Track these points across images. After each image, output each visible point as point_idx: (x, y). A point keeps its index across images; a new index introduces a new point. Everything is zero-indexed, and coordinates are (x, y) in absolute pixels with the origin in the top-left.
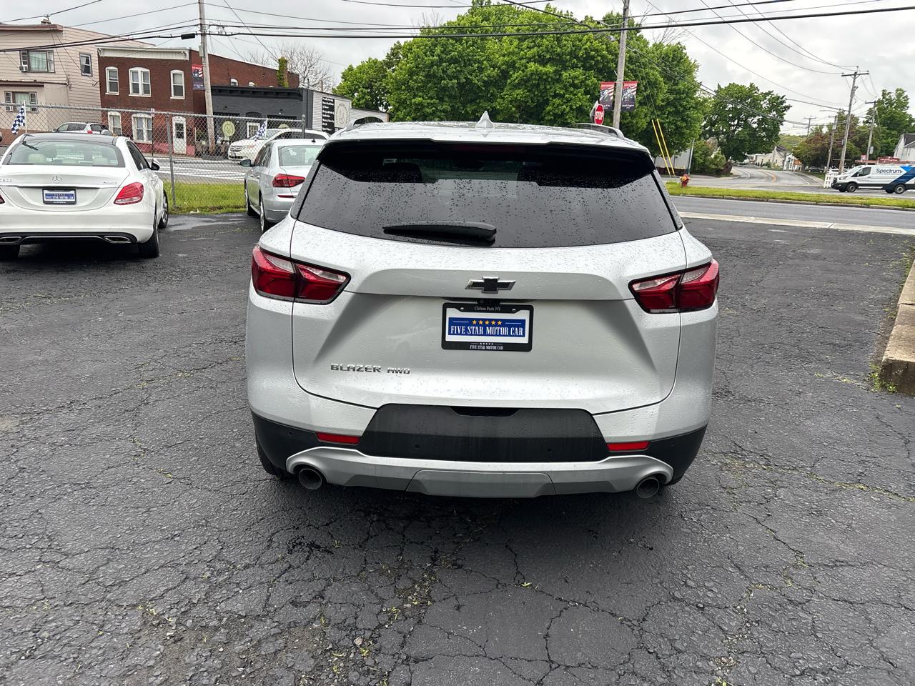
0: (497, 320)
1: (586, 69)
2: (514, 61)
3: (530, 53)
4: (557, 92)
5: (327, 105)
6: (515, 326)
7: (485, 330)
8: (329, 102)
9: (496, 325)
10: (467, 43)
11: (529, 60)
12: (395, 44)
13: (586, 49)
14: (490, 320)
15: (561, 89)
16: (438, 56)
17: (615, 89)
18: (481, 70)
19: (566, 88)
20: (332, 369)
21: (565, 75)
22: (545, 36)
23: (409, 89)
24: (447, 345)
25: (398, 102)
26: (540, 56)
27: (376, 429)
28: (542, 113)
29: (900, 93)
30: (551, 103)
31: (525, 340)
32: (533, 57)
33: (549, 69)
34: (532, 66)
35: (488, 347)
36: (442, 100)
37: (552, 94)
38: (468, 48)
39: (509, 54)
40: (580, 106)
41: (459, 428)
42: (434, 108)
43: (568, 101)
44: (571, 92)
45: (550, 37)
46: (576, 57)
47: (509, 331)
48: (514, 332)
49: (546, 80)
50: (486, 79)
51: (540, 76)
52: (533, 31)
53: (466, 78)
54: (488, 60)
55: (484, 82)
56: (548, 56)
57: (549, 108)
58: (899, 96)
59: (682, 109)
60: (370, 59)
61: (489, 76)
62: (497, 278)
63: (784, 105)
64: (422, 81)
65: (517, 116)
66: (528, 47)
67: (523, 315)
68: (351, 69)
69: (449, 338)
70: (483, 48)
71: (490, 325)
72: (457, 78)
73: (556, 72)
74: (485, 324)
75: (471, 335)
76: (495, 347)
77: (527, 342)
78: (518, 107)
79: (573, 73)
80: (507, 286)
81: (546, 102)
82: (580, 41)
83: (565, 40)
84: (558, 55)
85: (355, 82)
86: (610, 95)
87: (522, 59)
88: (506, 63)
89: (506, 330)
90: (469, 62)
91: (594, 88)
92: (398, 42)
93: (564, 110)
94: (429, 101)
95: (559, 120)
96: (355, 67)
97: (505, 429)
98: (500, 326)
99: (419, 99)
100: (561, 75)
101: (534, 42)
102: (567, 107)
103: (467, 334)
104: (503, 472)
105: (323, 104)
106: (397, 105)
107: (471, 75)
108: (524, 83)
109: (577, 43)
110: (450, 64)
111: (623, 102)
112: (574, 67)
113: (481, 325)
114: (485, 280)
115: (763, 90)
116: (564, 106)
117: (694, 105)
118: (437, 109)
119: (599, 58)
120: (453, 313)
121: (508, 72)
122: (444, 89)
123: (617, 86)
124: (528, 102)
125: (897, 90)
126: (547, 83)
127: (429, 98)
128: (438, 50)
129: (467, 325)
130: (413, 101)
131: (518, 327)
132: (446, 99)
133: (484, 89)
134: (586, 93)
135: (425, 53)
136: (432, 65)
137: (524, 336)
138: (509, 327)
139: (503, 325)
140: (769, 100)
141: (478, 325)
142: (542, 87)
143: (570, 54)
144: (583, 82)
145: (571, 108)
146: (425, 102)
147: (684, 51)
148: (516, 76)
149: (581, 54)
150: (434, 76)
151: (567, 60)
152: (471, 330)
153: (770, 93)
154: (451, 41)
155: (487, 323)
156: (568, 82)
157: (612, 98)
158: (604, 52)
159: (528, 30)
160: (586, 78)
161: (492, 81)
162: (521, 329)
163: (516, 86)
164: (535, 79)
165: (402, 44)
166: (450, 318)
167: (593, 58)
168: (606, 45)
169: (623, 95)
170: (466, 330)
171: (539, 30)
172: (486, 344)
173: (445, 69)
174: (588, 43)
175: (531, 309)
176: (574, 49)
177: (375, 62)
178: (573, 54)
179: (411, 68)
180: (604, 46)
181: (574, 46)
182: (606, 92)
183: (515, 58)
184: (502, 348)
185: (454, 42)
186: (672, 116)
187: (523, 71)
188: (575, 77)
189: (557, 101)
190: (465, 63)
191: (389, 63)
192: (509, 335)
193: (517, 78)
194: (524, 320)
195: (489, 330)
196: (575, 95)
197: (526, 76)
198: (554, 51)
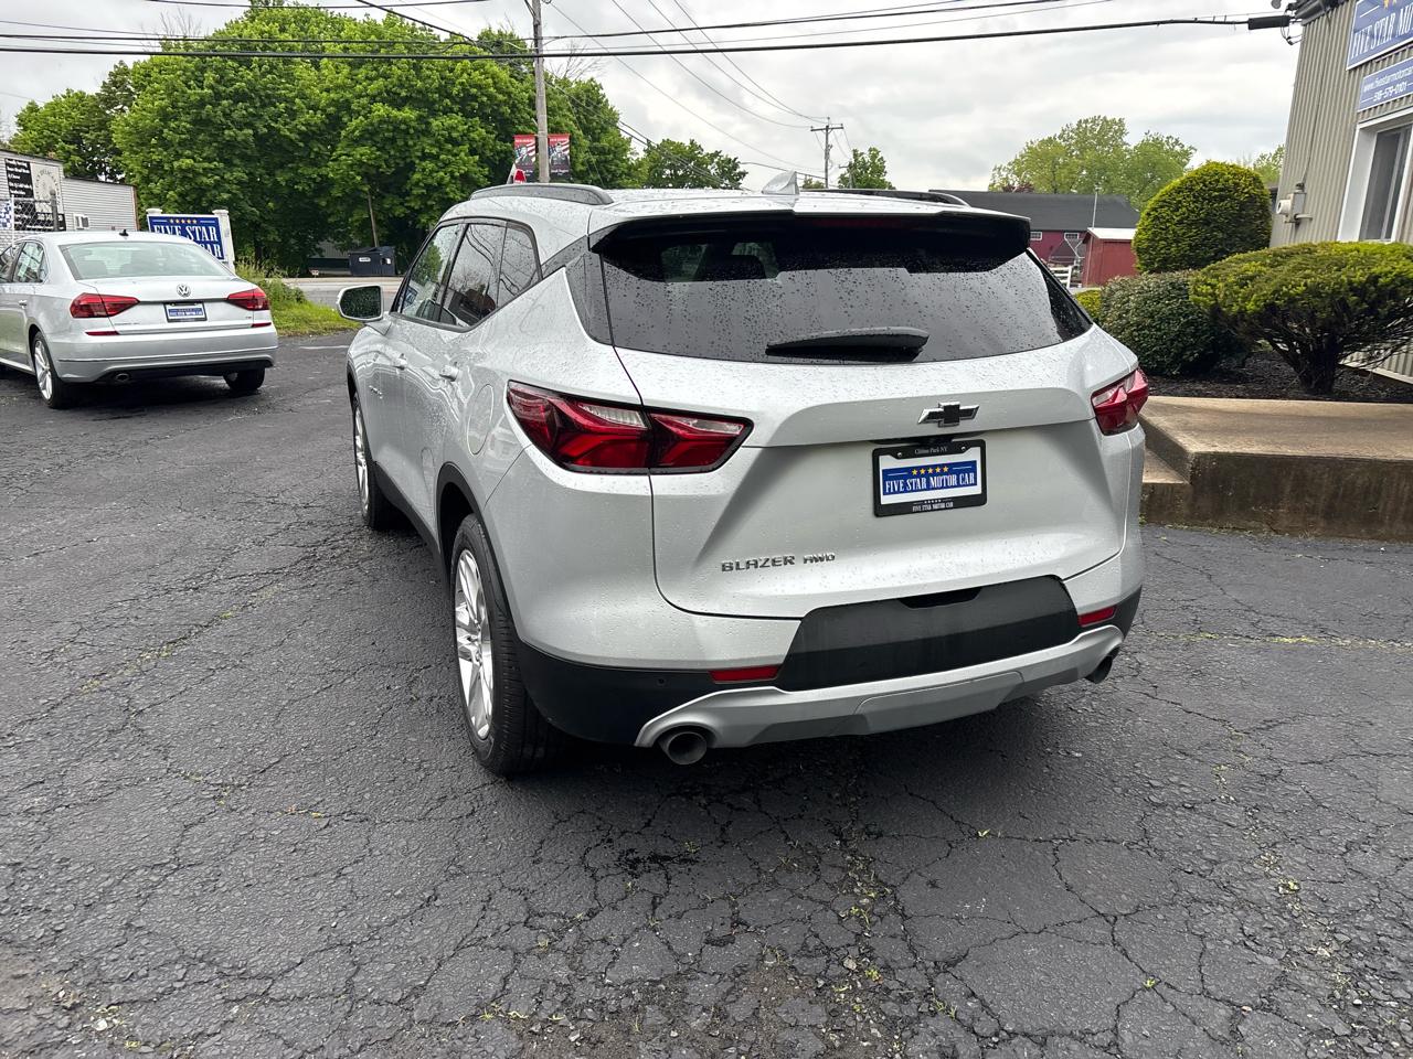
0: (942, 466)
1: (468, 115)
2: (347, 100)
3: (373, 87)
4: (427, 151)
5: (16, 174)
6: (964, 471)
7: (928, 482)
8: (19, 167)
9: (942, 473)
10: (260, 67)
11: (373, 99)
12: (116, 67)
13: (462, 84)
14: (934, 467)
15: (432, 145)
16: (211, 87)
17: (537, 145)
18: (293, 114)
19: (438, 144)
20: (724, 570)
21: (435, 123)
22: (394, 61)
23: (165, 144)
24: (880, 511)
25: (147, 167)
26: (388, 92)
27: (803, 649)
28: (405, 183)
29: (874, 153)
30: (418, 168)
31: (977, 490)
32: (380, 93)
33: (408, 113)
34: (380, 110)
35: (935, 507)
36: (229, 164)
37: (419, 154)
38: (263, 75)
39: (338, 87)
40: (466, 174)
41: (917, 627)
42: (217, 177)
43: (446, 165)
44: (449, 151)
45: (403, 63)
46: (449, 96)
47: (958, 479)
48: (964, 479)
49: (406, 132)
50: (303, 128)
51: (396, 125)
52: (372, 52)
53: (268, 127)
54: (303, 97)
55: (300, 133)
56: (404, 94)
57: (417, 176)
58: (874, 157)
59: (610, 176)
60: (69, 91)
61: (307, 124)
62: (957, 403)
63: (738, 171)
64: (188, 131)
65: (366, 189)
66: (367, 78)
67: (973, 454)
68: (33, 108)
69: (886, 500)
70: (290, 77)
71: (934, 474)
72: (250, 125)
73: (420, 119)
74: (927, 473)
75: (912, 491)
76: (943, 506)
77: (980, 492)
78: (365, 175)
79: (448, 122)
80: (970, 413)
81: (411, 167)
82: (451, 70)
83: (428, 69)
84: (419, 92)
85: (46, 133)
86: (531, 154)
87: (360, 96)
88: (333, 103)
89: (953, 479)
90: (268, 101)
91: (484, 145)
92: (121, 63)
93: (442, 178)
94: (206, 165)
95: (435, 195)
96: (41, 105)
97: (969, 619)
98: (947, 474)
99: (188, 161)
100: (428, 124)
101: (376, 69)
102: (446, 174)
103: (906, 491)
104: (972, 680)
105: (8, 172)
106: (146, 172)
107: (276, 122)
108: (369, 135)
109: (448, 74)
110: (236, 102)
112: (447, 111)
113: (923, 476)
114: (945, 407)
115: (709, 149)
116: (442, 174)
117: (626, 171)
118: (222, 178)
119: (485, 99)
120: (887, 463)
121: (340, 118)
122: (231, 144)
123: (540, 141)
124: (380, 167)
125: (870, 150)
126: (408, 137)
127: (206, 159)
128: (210, 77)
129: (905, 478)
130: (176, 164)
131: (968, 471)
132: (237, 161)
133: (301, 144)
134: (472, 152)
135: (186, 83)
136: (202, 103)
137: (975, 484)
138: (957, 473)
139: (950, 472)
140: (717, 163)
141: (919, 476)
142: (400, 143)
143: (438, 90)
144: (464, 135)
145: (453, 177)
146: (201, 166)
147: (601, 92)
148: (355, 124)
149: (455, 92)
150: (207, 122)
151: (435, 100)
152: (911, 484)
153: (717, 154)
154: (230, 63)
155: (930, 471)
156: (442, 135)
157: (534, 159)
158: (492, 89)
159: (364, 49)
160: (468, 130)
161: (314, 132)
162: (972, 475)
163: (357, 142)
164: (388, 130)
165: (130, 67)
166: (883, 471)
167: (475, 98)
168: (493, 78)
169: (550, 154)
170: (905, 485)
171: (382, 51)
172: (932, 502)
173: (228, 111)
174: (465, 75)
175: (982, 445)
176: (443, 83)
177: (81, 97)
178: (444, 92)
179: (163, 109)
180: (490, 81)
181: (442, 79)
182: (524, 151)
183: (349, 96)
184: (951, 505)
185: (236, 65)
187: (367, 118)
188: (453, 128)
189: (429, 165)
190: (262, 101)
191: (108, 99)
192: (959, 486)
193: (356, 128)
194: (975, 462)
195: (934, 481)
196: (456, 155)
197: (372, 124)
198: (412, 86)
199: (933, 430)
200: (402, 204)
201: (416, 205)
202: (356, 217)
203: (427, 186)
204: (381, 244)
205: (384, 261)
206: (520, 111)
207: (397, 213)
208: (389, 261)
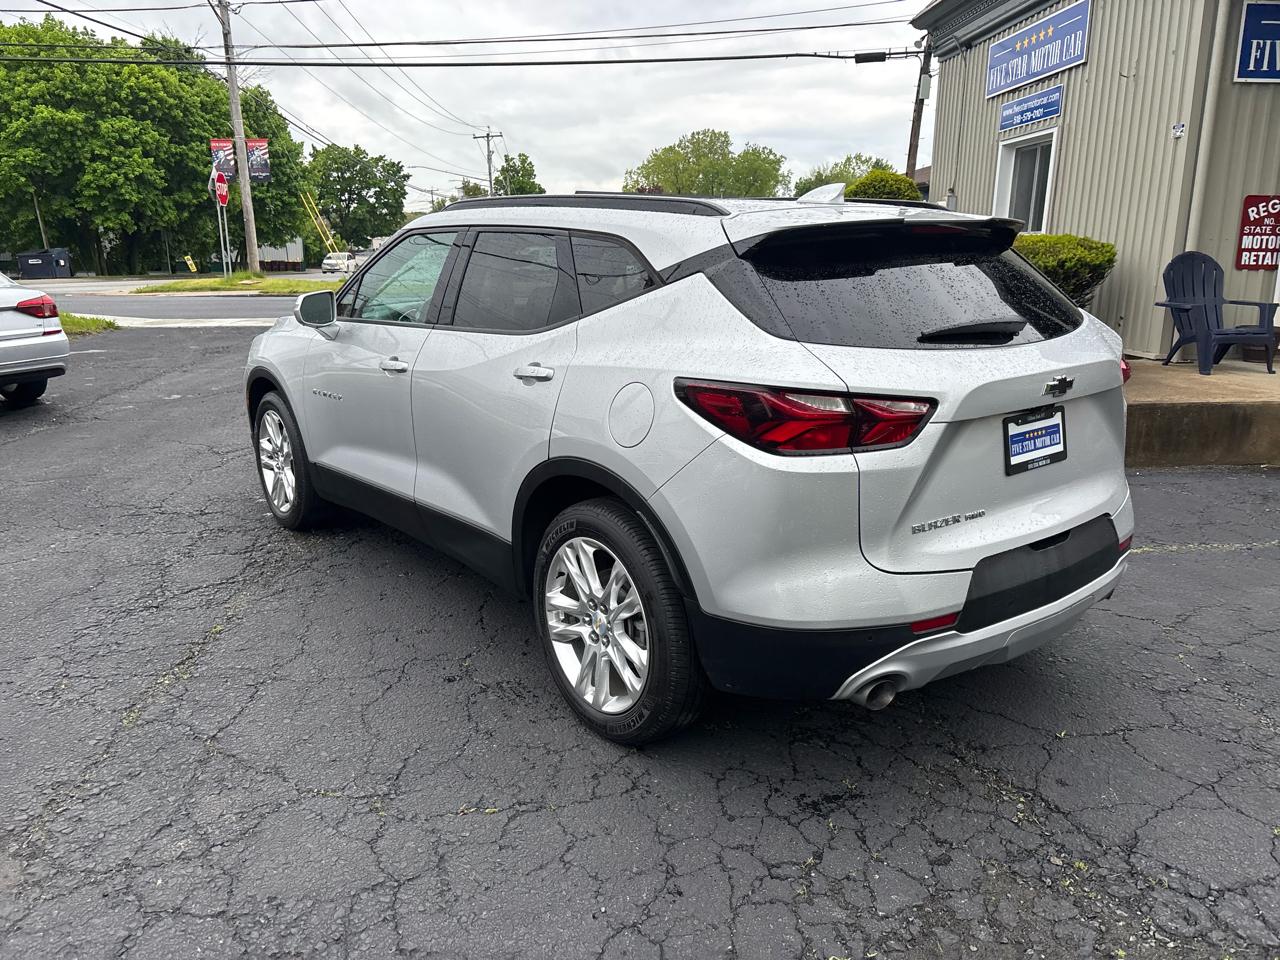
0: (1042, 429)
1: (138, 118)
3: (35, 89)
4: (97, 152)
6: (1053, 433)
7: (1035, 444)
9: (1042, 436)
11: (34, 102)
13: (130, 87)
14: (1038, 430)
15: (101, 147)
20: (914, 533)
21: (104, 126)
22: (56, 64)
24: (1011, 470)
27: (975, 596)
28: (74, 185)
29: (524, 158)
30: (88, 170)
31: (1059, 448)
32: (42, 96)
33: (74, 115)
34: (44, 112)
35: (1040, 464)
37: (89, 156)
40: (141, 175)
43: (118, 167)
44: (121, 152)
45: (66, 67)
46: (117, 99)
47: (1050, 440)
48: (1053, 440)
49: (73, 134)
51: (62, 127)
52: (30, 55)
56: (68, 96)
57: (87, 177)
58: (523, 162)
59: (285, 179)
63: (402, 174)
65: (32, 190)
66: (26, 80)
67: (1057, 419)
71: (1038, 437)
73: (87, 121)
74: (1034, 436)
75: (1026, 452)
76: (1044, 462)
77: (1062, 449)
78: (29, 176)
79: (118, 125)
80: (1070, 385)
81: (80, 169)
82: (118, 74)
83: (93, 72)
84: (85, 94)
86: (229, 158)
87: (19, 98)
91: (157, 148)
93: (116, 180)
95: (109, 196)
98: (1045, 436)
100: (97, 126)
101: (36, 72)
102: (119, 175)
103: (1023, 452)
108: (32, 137)
109: (114, 77)
111: (252, 169)
112: (115, 114)
113: (1032, 438)
114: (1058, 380)
115: (373, 154)
116: (115, 175)
117: (301, 174)
119: (155, 102)
120: (1013, 429)
123: (237, 145)
124: (46, 168)
125: (520, 155)
126: (75, 139)
129: (1022, 441)
131: (1056, 432)
134: (146, 154)
137: (1060, 443)
138: (1050, 434)
139: (1046, 434)
140: (383, 167)
142: (67, 144)
143: (105, 93)
144: (136, 137)
147: (269, 98)
148: (15, 126)
149: (123, 95)
151: (102, 103)
152: (1026, 446)
153: (381, 158)
155: (1036, 434)
156: (113, 137)
158: (162, 94)
159: (22, 53)
160: (140, 132)
162: (1058, 435)
164: (53, 132)
166: (1010, 436)
167: (144, 101)
168: (162, 82)
169: (248, 159)
170: (1023, 447)
171: (42, 54)
172: (1038, 460)
174: (133, 79)
175: (1063, 411)
176: (110, 86)
178: (111, 94)
180: (159, 85)
181: (109, 82)
182: (221, 154)
184: (1049, 461)
186: (274, 188)
187: (28, 119)
188: (123, 130)
189: (100, 166)
192: (1051, 445)
193: (17, 130)
194: (1058, 425)
195: (1039, 442)
196: (129, 157)
197: (34, 126)
198: (76, 89)
199: (1050, 400)
200: (72, 205)
201: (88, 206)
202: (21, 219)
203: (99, 187)
204: (52, 246)
205: (58, 263)
206: (192, 114)
207: (67, 215)
208: (62, 263)
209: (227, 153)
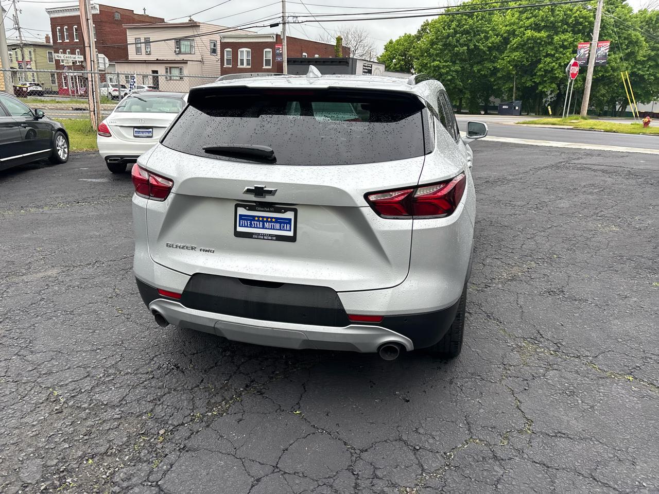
0: (272, 218)
1: (574, 33)
2: (514, 30)
3: (528, 23)
4: (549, 52)
5: (366, 69)
6: (284, 223)
7: (263, 225)
8: (368, 67)
9: (271, 222)
10: (477, 18)
11: (527, 28)
12: (424, 22)
13: (576, 16)
14: (267, 218)
15: (552, 50)
16: (454, 29)
17: (590, 48)
18: (487, 38)
19: (556, 49)
20: (167, 246)
21: (556, 38)
22: (541, 8)
23: (430, 56)
24: (238, 234)
25: (421, 66)
26: (536, 25)
28: (535, 70)
30: (543, 61)
31: (291, 234)
32: (531, 25)
33: (543, 34)
34: (529, 33)
35: (265, 237)
36: (454, 63)
37: (544, 54)
38: (478, 21)
39: (511, 24)
41: (242, 294)
42: (448, 69)
43: (558, 59)
44: (561, 52)
45: (546, 9)
46: (567, 24)
47: (280, 226)
48: (283, 227)
49: (540, 43)
50: (490, 45)
51: (534, 40)
53: (475, 45)
54: (493, 30)
55: (489, 47)
56: (543, 24)
57: (541, 66)
60: (405, 34)
61: (493, 43)
62: (264, 186)
64: (440, 49)
65: (514, 73)
66: (526, 18)
67: (290, 215)
68: (391, 42)
69: (239, 229)
70: (490, 21)
71: (267, 221)
72: (465, 45)
73: (548, 36)
74: (264, 220)
75: (254, 227)
76: (270, 238)
77: (292, 235)
78: (516, 66)
79: (563, 37)
81: (539, 61)
82: (571, 10)
83: (558, 11)
84: (551, 22)
85: (393, 52)
86: (585, 53)
87: (521, 27)
88: (508, 32)
89: (278, 226)
90: (477, 33)
92: (427, 21)
93: (554, 66)
94: (444, 64)
95: (549, 75)
96: (394, 41)
97: (272, 297)
99: (437, 62)
100: (553, 39)
101: (532, 13)
102: (556, 64)
103: (251, 227)
104: (272, 328)
105: (364, 69)
106: (420, 67)
107: (479, 43)
108: (521, 46)
109: (569, 12)
110: (462, 35)
111: (597, 58)
112: (564, 32)
113: (261, 221)
114: (255, 187)
116: (554, 64)
118: (450, 69)
120: (242, 211)
121: (509, 39)
122: (457, 54)
123: (592, 45)
124: (523, 61)
126: (541, 46)
127: (445, 61)
128: (454, 25)
129: (251, 221)
130: (432, 64)
131: (287, 223)
132: (458, 62)
133: (488, 52)
135: (444, 28)
136: (448, 36)
137: (290, 230)
138: (280, 223)
139: (276, 222)
141: (258, 220)
142: (536, 49)
143: (562, 21)
144: (571, 43)
145: (560, 65)
146: (441, 65)
148: (515, 41)
149: (570, 21)
150: (450, 45)
151: (559, 26)
152: (254, 224)
154: (464, 17)
155: (265, 219)
156: (559, 44)
157: (587, 55)
160: (574, 41)
161: (495, 47)
162: (288, 226)
163: (516, 49)
164: (531, 43)
165: (430, 22)
166: (239, 215)
167: (581, 24)
169: (597, 52)
170: (251, 224)
172: (264, 235)
173: (458, 39)
175: (295, 211)
176: (565, 17)
177: (409, 36)
178: (564, 22)
179: (432, 40)
181: (565, 15)
182: (582, 51)
183: (515, 27)
184: (275, 238)
185: (467, 17)
187: (521, 37)
188: (565, 40)
189: (548, 60)
190: (475, 33)
191: (418, 37)
192: (280, 229)
193: (515, 43)
194: (291, 219)
196: (565, 54)
197: (523, 41)
198: (548, 20)
200: (531, 80)
201: (537, 80)
202: (507, 86)
203: (546, 71)
204: (516, 99)
205: (515, 108)
207: (528, 85)
208: (517, 108)
209: (585, 50)
